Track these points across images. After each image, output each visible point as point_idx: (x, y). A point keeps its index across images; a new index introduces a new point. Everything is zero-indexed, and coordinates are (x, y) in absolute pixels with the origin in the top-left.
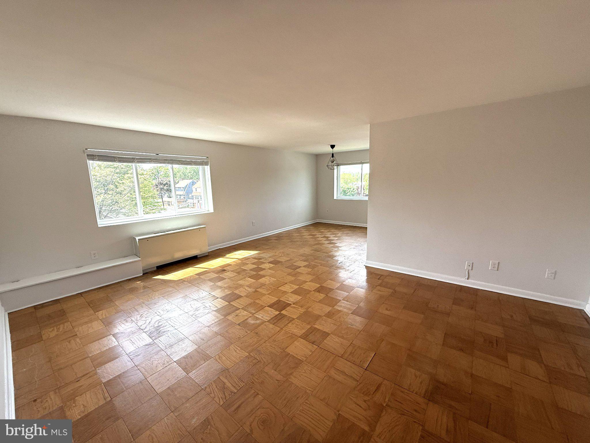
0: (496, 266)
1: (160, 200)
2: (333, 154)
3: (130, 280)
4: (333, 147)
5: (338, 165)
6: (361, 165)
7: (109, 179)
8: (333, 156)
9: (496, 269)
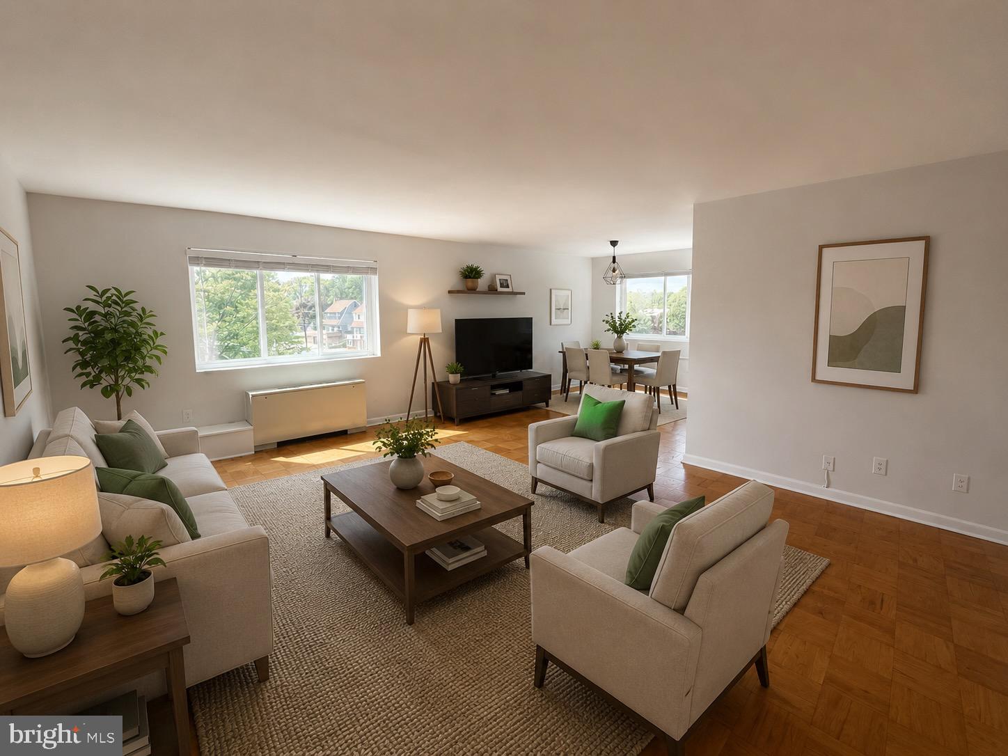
0: (883, 467)
1: (303, 334)
2: (614, 258)
3: (232, 459)
4: (614, 243)
5: (623, 277)
6: (663, 278)
7: (226, 296)
8: (614, 261)
9: (883, 472)
